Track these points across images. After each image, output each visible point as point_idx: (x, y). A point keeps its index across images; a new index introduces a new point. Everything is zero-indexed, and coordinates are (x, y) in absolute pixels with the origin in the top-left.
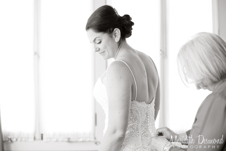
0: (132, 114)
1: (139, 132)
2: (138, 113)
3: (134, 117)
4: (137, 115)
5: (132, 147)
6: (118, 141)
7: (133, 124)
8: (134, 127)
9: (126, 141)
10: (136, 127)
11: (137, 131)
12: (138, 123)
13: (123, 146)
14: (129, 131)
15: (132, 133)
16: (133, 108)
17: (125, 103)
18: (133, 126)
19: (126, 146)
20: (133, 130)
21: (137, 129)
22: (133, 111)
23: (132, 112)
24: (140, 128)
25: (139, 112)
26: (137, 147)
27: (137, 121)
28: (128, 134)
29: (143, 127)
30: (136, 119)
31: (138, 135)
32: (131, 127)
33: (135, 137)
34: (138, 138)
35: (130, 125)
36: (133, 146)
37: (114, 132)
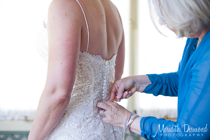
0: (82, 70)
1: (91, 96)
2: (90, 70)
3: (84, 75)
4: (89, 72)
5: (79, 115)
6: (58, 105)
7: (82, 85)
8: (83, 89)
9: (72, 108)
10: (86, 89)
11: (88, 95)
12: (89, 83)
13: (66, 114)
14: (77, 94)
15: (81, 97)
16: (84, 63)
17: (70, 50)
18: (82, 87)
19: (71, 114)
20: (82, 93)
21: (88, 92)
22: (84, 67)
23: (81, 68)
24: (92, 91)
25: (92, 69)
26: (87, 116)
27: (88, 81)
28: (75, 98)
29: (96, 90)
30: (87, 78)
31: (89, 100)
32: (80, 89)
33: (84, 102)
34: (89, 104)
35: (79, 86)
36: (81, 114)
37: (54, 91)
